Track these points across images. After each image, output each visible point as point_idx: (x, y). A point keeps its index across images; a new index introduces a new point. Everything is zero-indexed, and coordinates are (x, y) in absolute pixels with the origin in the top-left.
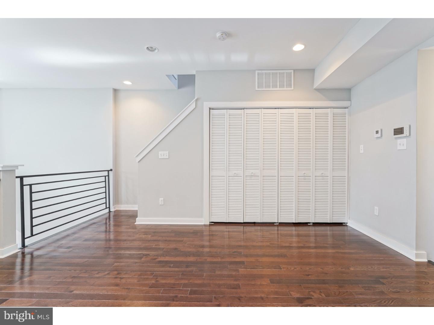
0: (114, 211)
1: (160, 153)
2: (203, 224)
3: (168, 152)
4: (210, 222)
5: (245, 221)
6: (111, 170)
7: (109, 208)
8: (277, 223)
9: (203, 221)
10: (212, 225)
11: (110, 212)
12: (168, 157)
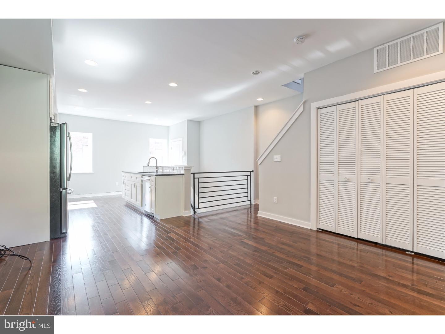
0: (254, 204)
1: (274, 156)
2: (309, 228)
3: (280, 156)
4: (318, 229)
5: (359, 237)
6: (253, 171)
7: (251, 201)
8: (411, 252)
9: (310, 225)
10: (320, 231)
11: (251, 204)
12: (280, 161)
